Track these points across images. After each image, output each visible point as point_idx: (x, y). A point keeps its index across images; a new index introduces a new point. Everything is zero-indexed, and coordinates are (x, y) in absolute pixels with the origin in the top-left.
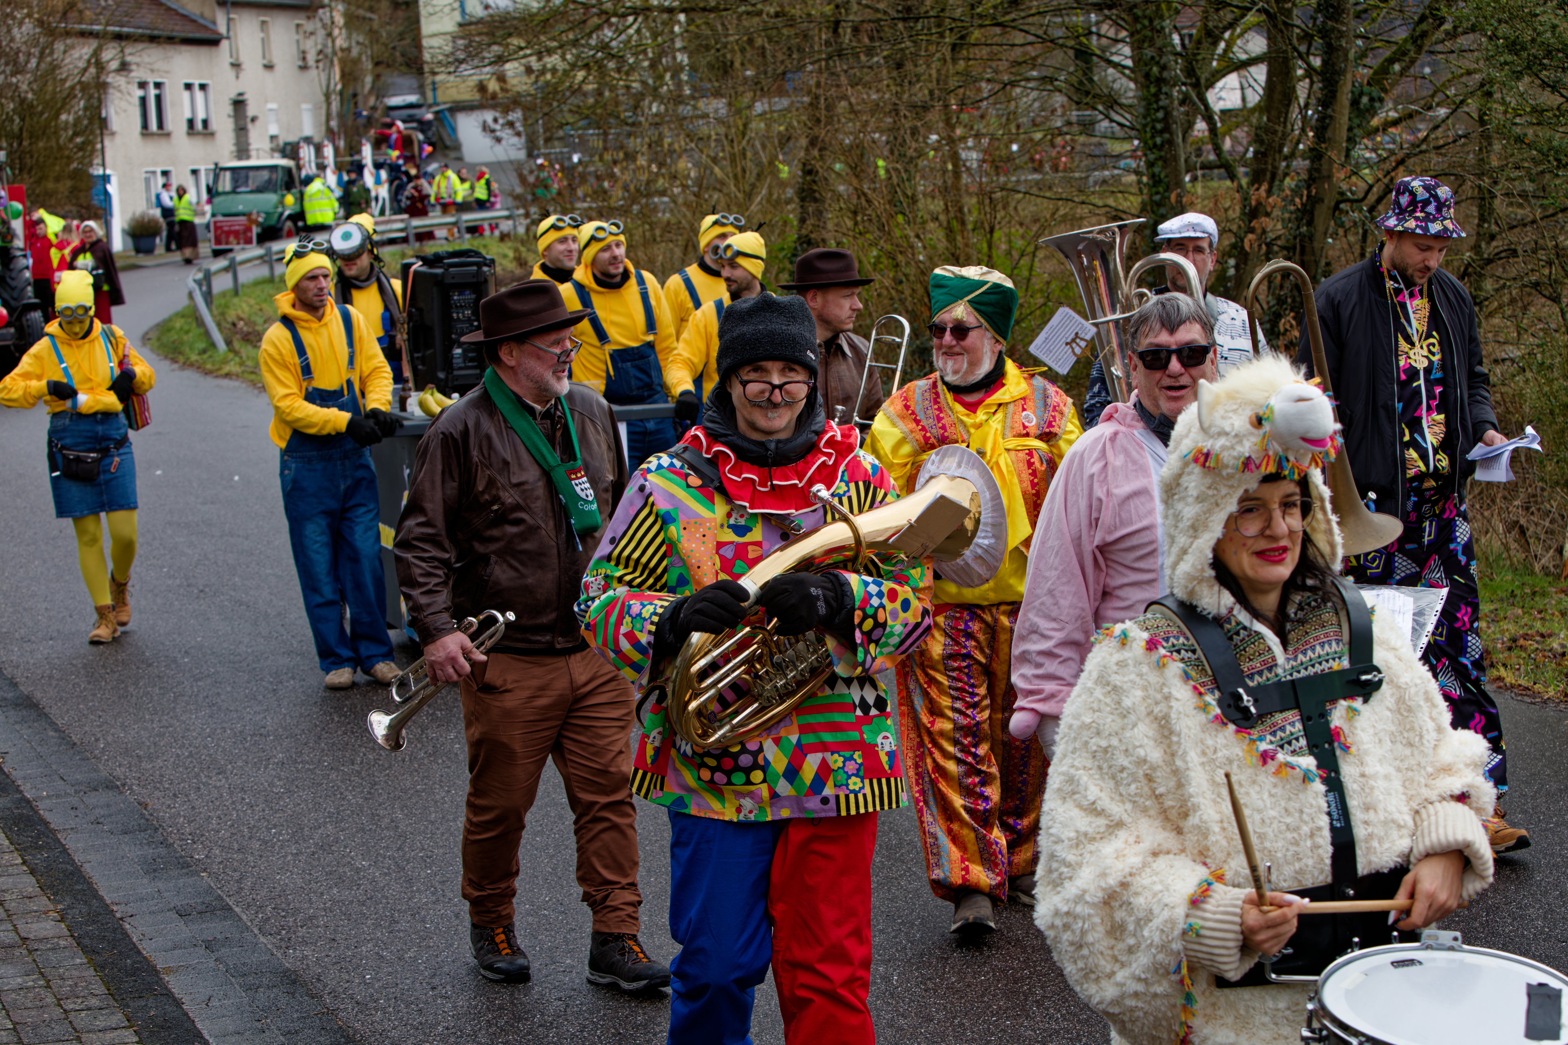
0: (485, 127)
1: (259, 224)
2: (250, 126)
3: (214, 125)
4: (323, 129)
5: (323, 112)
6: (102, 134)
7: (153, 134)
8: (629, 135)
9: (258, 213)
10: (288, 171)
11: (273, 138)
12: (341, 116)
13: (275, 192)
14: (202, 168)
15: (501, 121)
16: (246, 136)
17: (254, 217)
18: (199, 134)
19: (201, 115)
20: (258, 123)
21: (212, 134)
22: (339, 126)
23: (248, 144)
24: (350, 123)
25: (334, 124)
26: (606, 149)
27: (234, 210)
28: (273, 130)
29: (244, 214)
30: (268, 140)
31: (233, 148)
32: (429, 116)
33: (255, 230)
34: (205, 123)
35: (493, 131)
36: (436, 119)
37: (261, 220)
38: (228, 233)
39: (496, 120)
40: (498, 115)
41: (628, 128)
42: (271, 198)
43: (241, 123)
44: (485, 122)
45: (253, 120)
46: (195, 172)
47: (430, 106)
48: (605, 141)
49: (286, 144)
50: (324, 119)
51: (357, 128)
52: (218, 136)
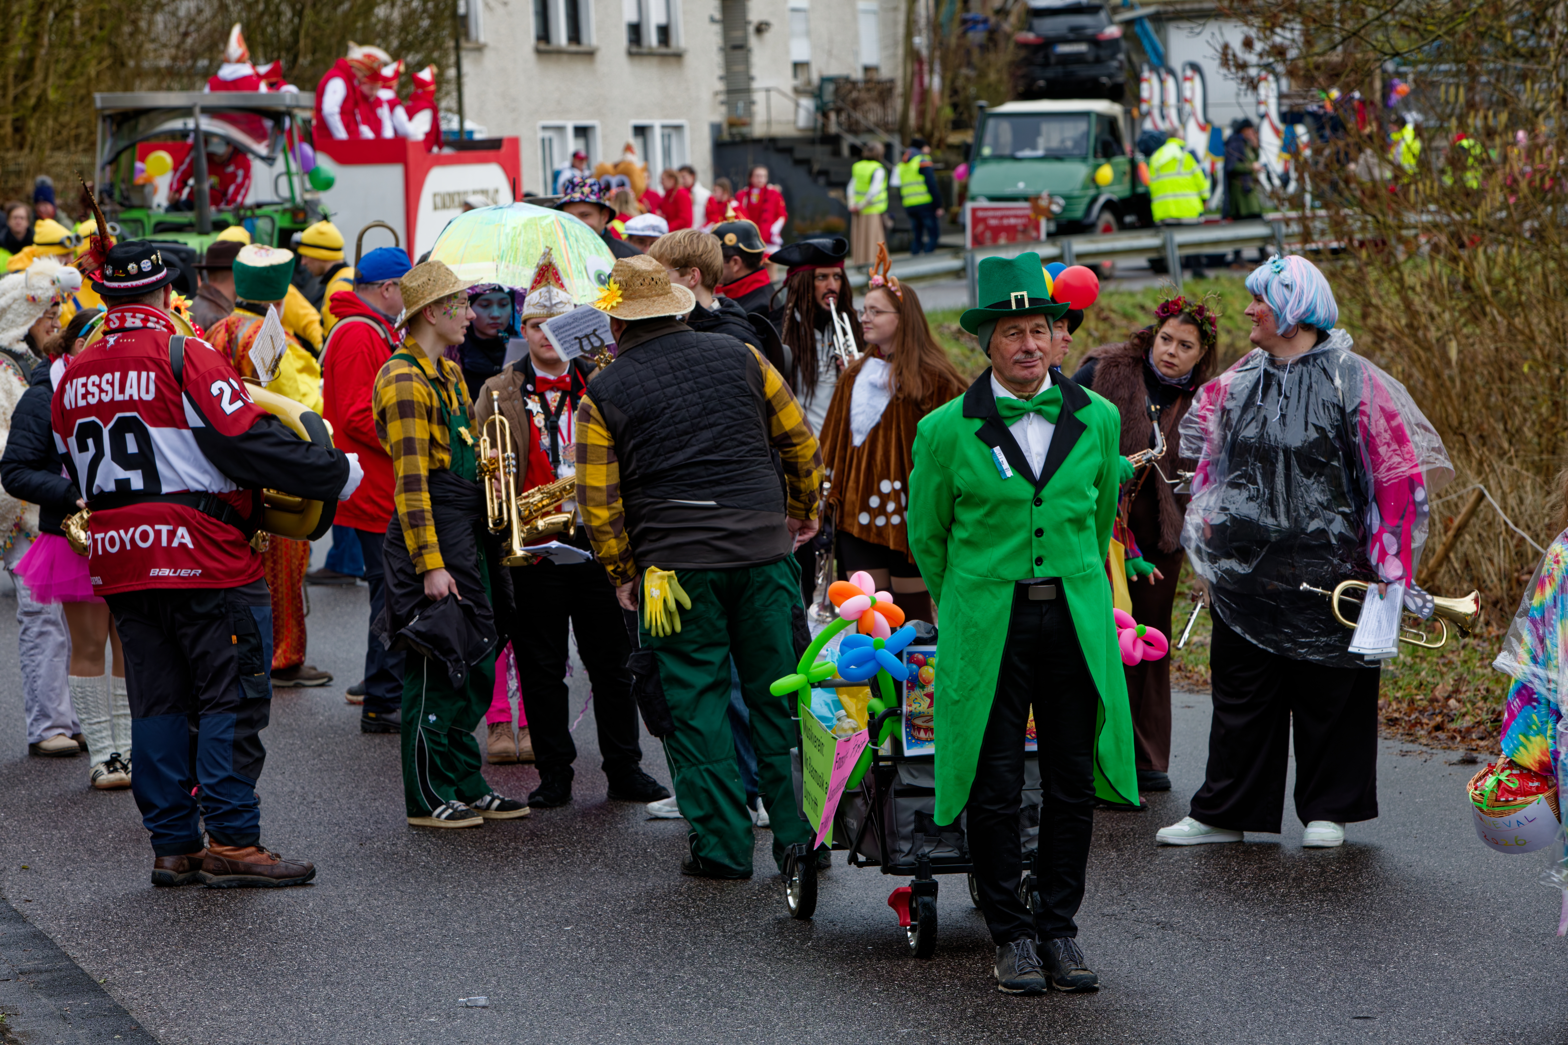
0: (1226, 58)
1: (1051, 216)
2: (753, 41)
3: (681, 39)
4: (901, 51)
5: (902, 17)
6: (457, 48)
7: (559, 52)
8: (1523, 77)
9: (1051, 196)
10: (1109, 123)
11: (798, 67)
12: (935, 27)
13: (1084, 159)
14: (657, 124)
15: (1259, 46)
16: (747, 62)
17: (1043, 203)
18: (651, 54)
19: (656, 17)
20: (768, 36)
21: (678, 56)
22: (932, 48)
23: (751, 79)
24: (953, 41)
25: (920, 41)
26: (1471, 105)
27: (1008, 191)
28: (800, 51)
29: (1026, 199)
30: (789, 71)
31: (720, 86)
32: (1113, 31)
33: (1045, 226)
34: (664, 32)
35: (1243, 66)
36: (1125, 36)
37: (1055, 208)
38: (996, 232)
39: (1248, 44)
40: (1253, 33)
41: (1520, 64)
42: (1078, 171)
43: (738, 34)
44: (1226, 47)
45: (761, 29)
46: (641, 131)
47: (1115, 10)
48: (1470, 89)
49: (824, 80)
50: (901, 30)
51: (968, 52)
52: (689, 59)
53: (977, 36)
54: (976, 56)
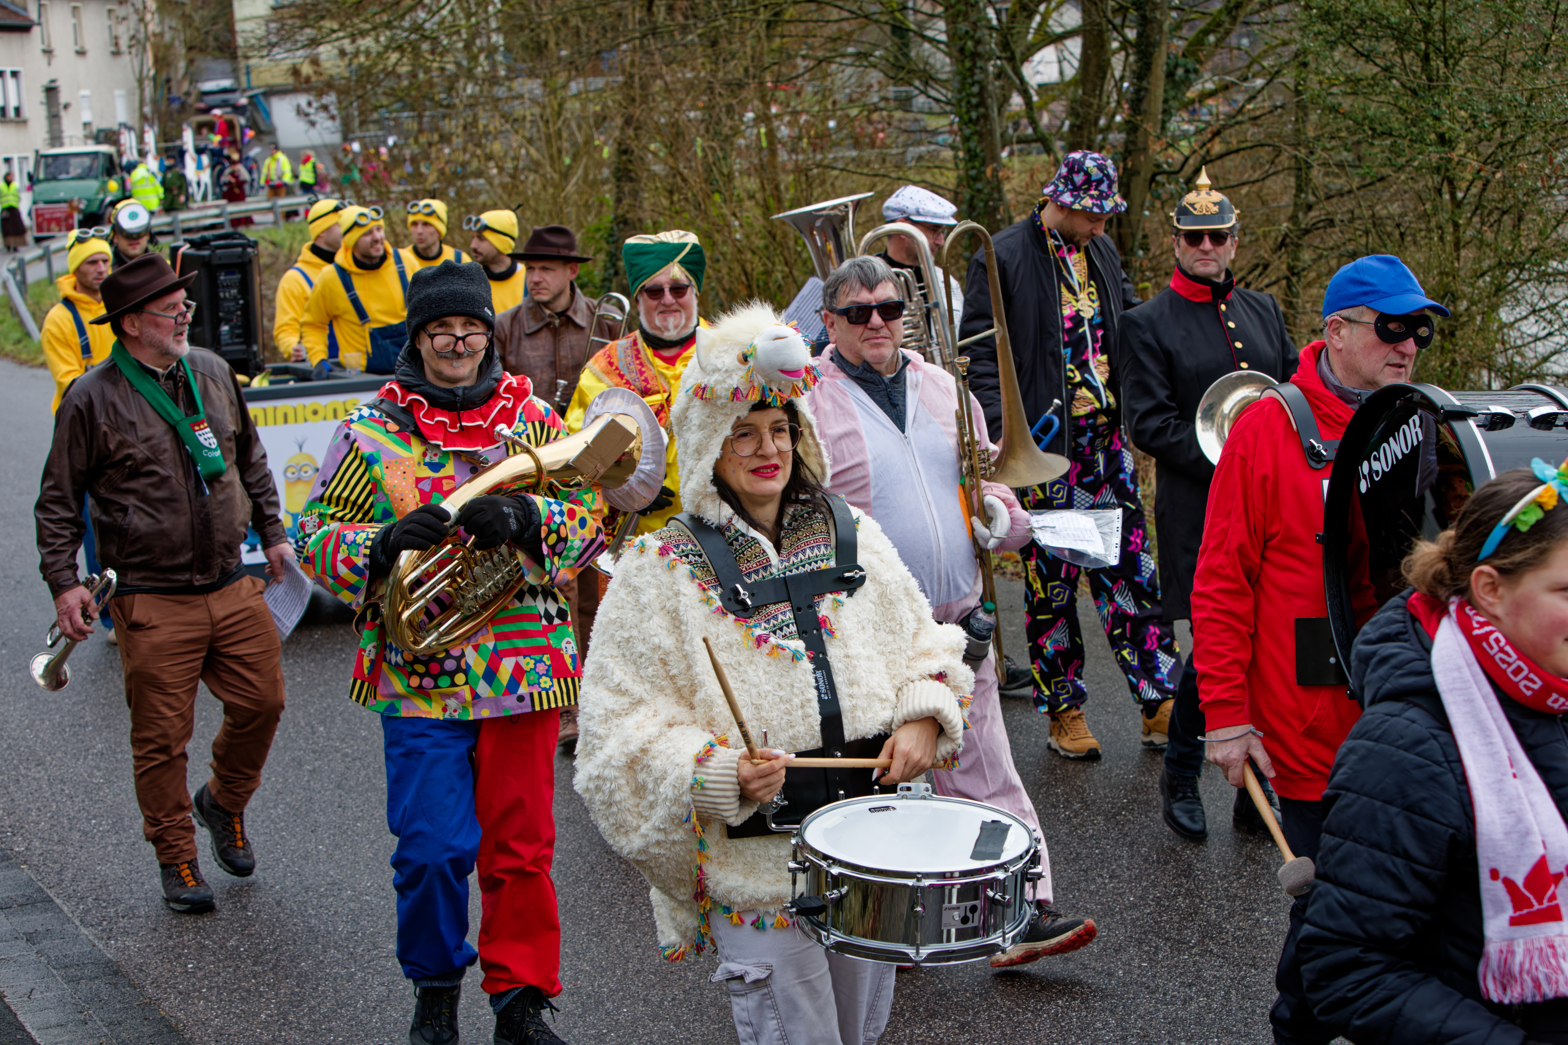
0: (299, 111)
1: (80, 211)
2: (63, 113)
3: (26, 113)
4: (137, 115)
5: (137, 98)
8: (444, 117)
9: (80, 200)
10: (110, 157)
11: (86, 125)
12: (155, 102)
13: (96, 178)
14: (15, 156)
15: (315, 105)
16: (59, 123)
17: (75, 204)
18: (11, 121)
19: (13, 103)
20: (71, 110)
21: (25, 122)
22: (153, 112)
23: (61, 132)
24: (163, 108)
25: (147, 110)
26: (421, 131)
27: (55, 197)
28: (87, 117)
29: (65, 201)
30: (81, 127)
31: (47, 136)
32: (244, 101)
33: (77, 217)
34: (18, 110)
35: (307, 115)
36: (250, 103)
37: (82, 206)
38: (50, 221)
39: (309, 104)
40: (311, 98)
41: (442, 110)
42: (92, 185)
43: (54, 110)
44: (298, 106)
45: (66, 107)
46: (7, 160)
47: (244, 91)
48: (420, 123)
49: (100, 131)
50: (137, 104)
51: (171, 114)
52: (31, 124)
53: (175, 106)
54: (175, 116)
